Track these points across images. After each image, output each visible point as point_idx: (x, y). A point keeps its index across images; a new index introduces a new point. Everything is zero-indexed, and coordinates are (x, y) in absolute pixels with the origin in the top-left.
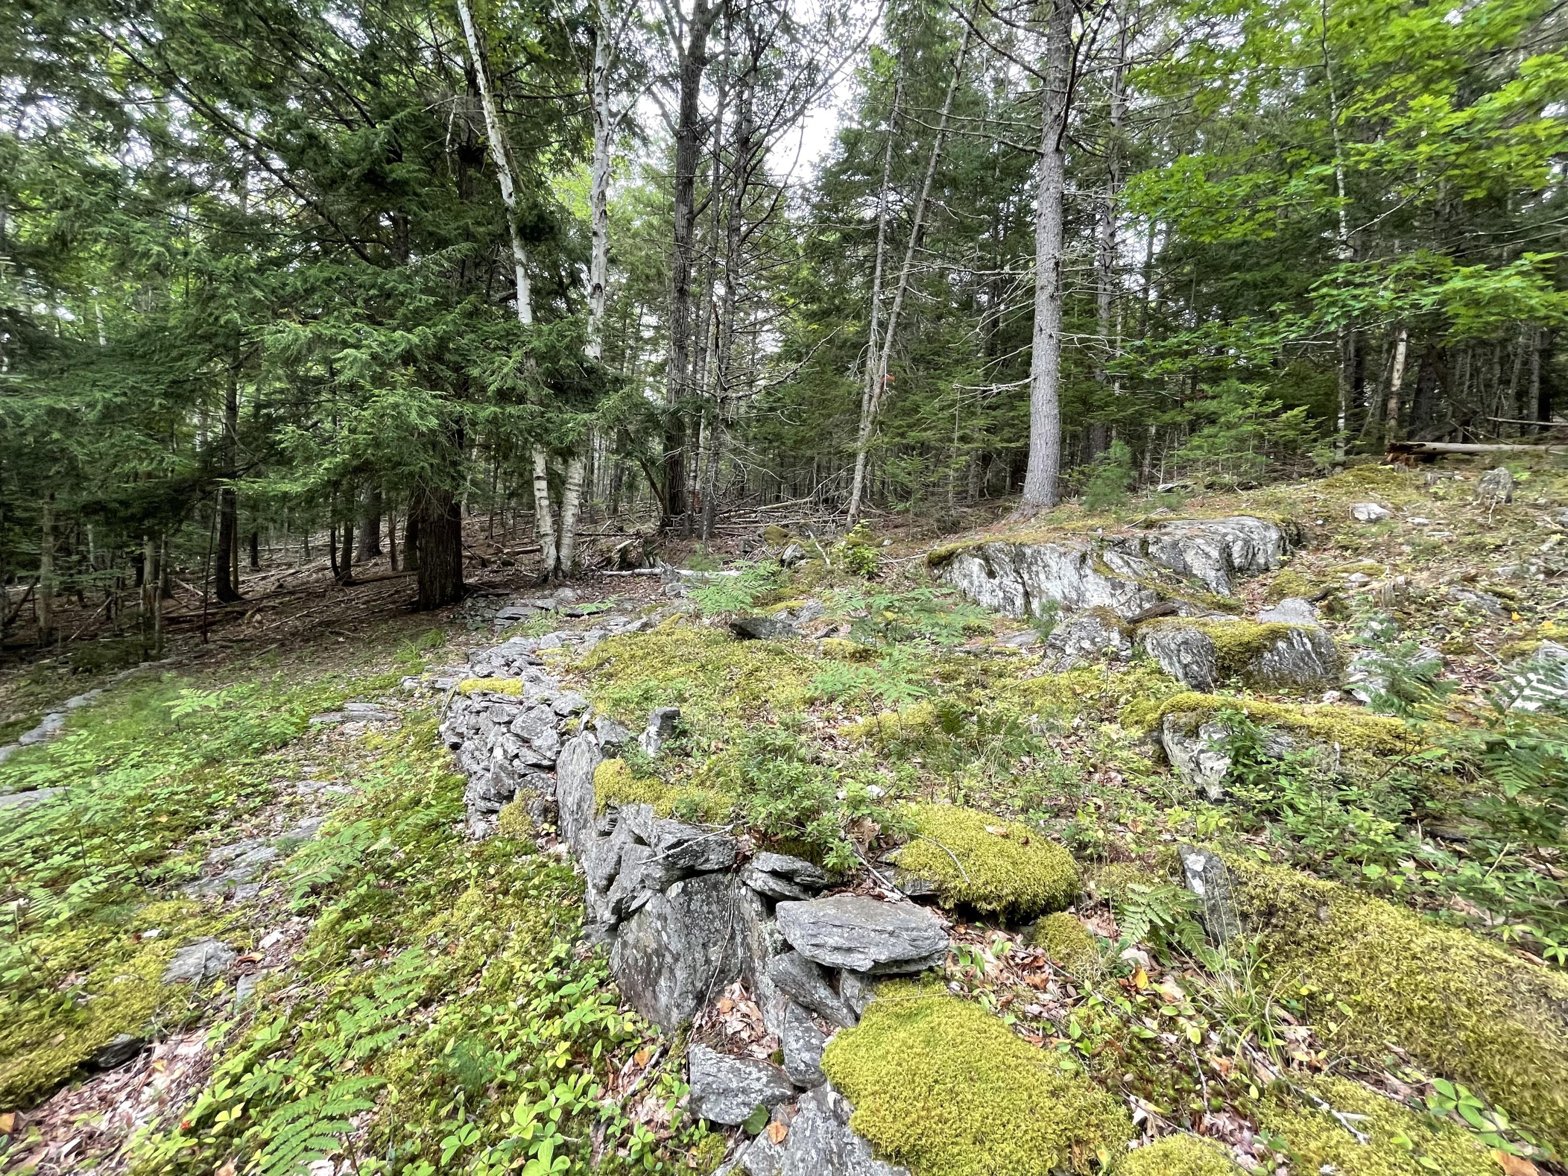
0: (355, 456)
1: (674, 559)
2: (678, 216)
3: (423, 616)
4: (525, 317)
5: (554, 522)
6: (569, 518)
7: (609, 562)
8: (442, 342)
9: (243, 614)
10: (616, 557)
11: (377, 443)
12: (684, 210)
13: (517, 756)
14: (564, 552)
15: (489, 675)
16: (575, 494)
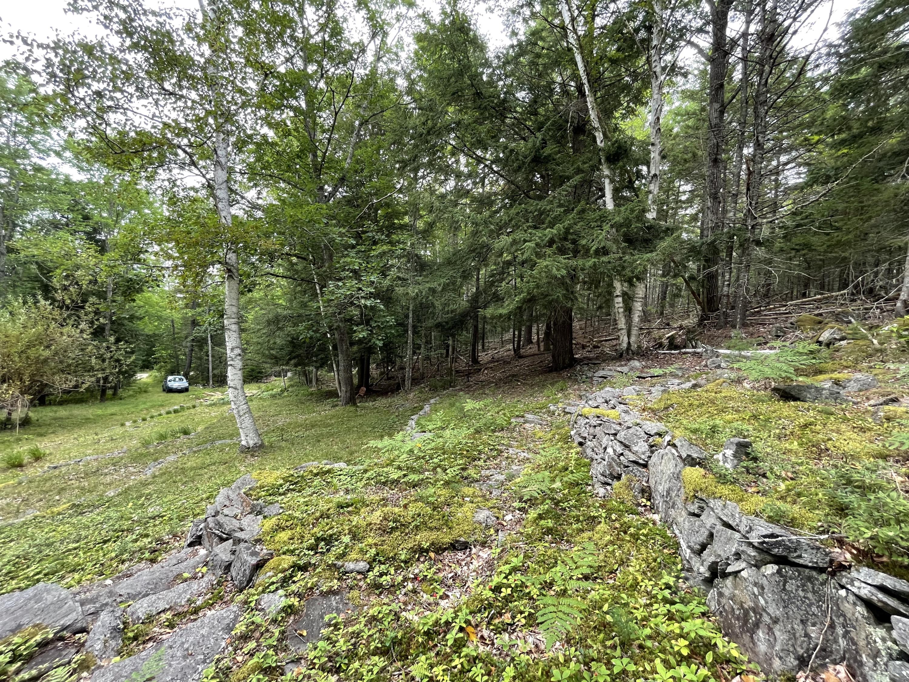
0: (529, 293)
1: (712, 341)
2: (712, 111)
3: (554, 374)
4: (610, 205)
5: (627, 321)
6: (636, 319)
7: (660, 346)
8: (567, 230)
9: (480, 370)
10: (665, 342)
11: (538, 286)
12: (716, 106)
13: (622, 454)
14: (633, 339)
15: (597, 407)
16: (639, 304)
